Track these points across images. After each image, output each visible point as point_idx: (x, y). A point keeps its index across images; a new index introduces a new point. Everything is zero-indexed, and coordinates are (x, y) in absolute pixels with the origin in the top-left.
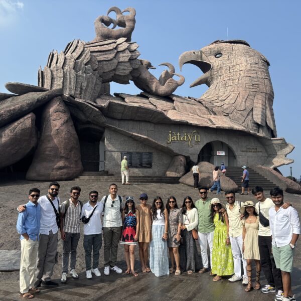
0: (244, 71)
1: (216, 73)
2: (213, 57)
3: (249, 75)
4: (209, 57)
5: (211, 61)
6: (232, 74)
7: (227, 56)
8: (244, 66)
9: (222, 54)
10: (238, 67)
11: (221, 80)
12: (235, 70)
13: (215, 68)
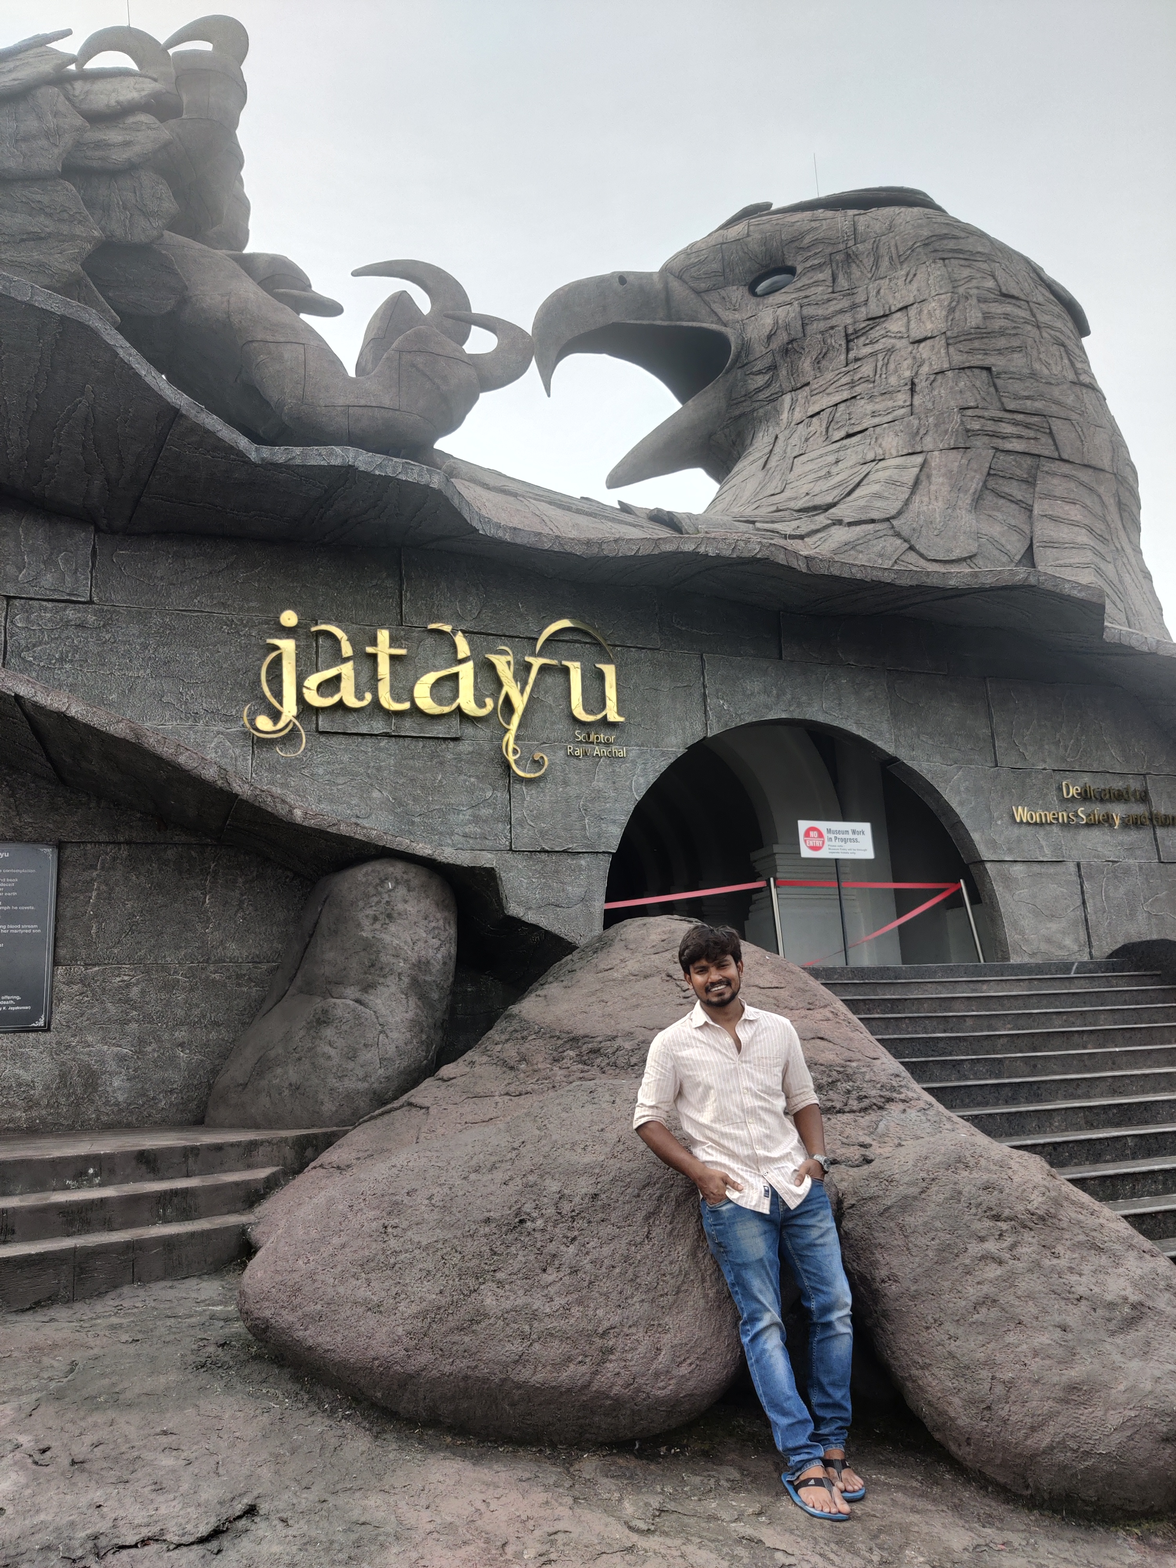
0: (940, 342)
1: (760, 380)
2: (737, 293)
3: (977, 360)
4: (714, 296)
5: (727, 315)
6: (866, 370)
7: (825, 275)
8: (940, 313)
9: (791, 271)
10: (895, 325)
11: (798, 415)
12: (878, 346)
13: (759, 349)
